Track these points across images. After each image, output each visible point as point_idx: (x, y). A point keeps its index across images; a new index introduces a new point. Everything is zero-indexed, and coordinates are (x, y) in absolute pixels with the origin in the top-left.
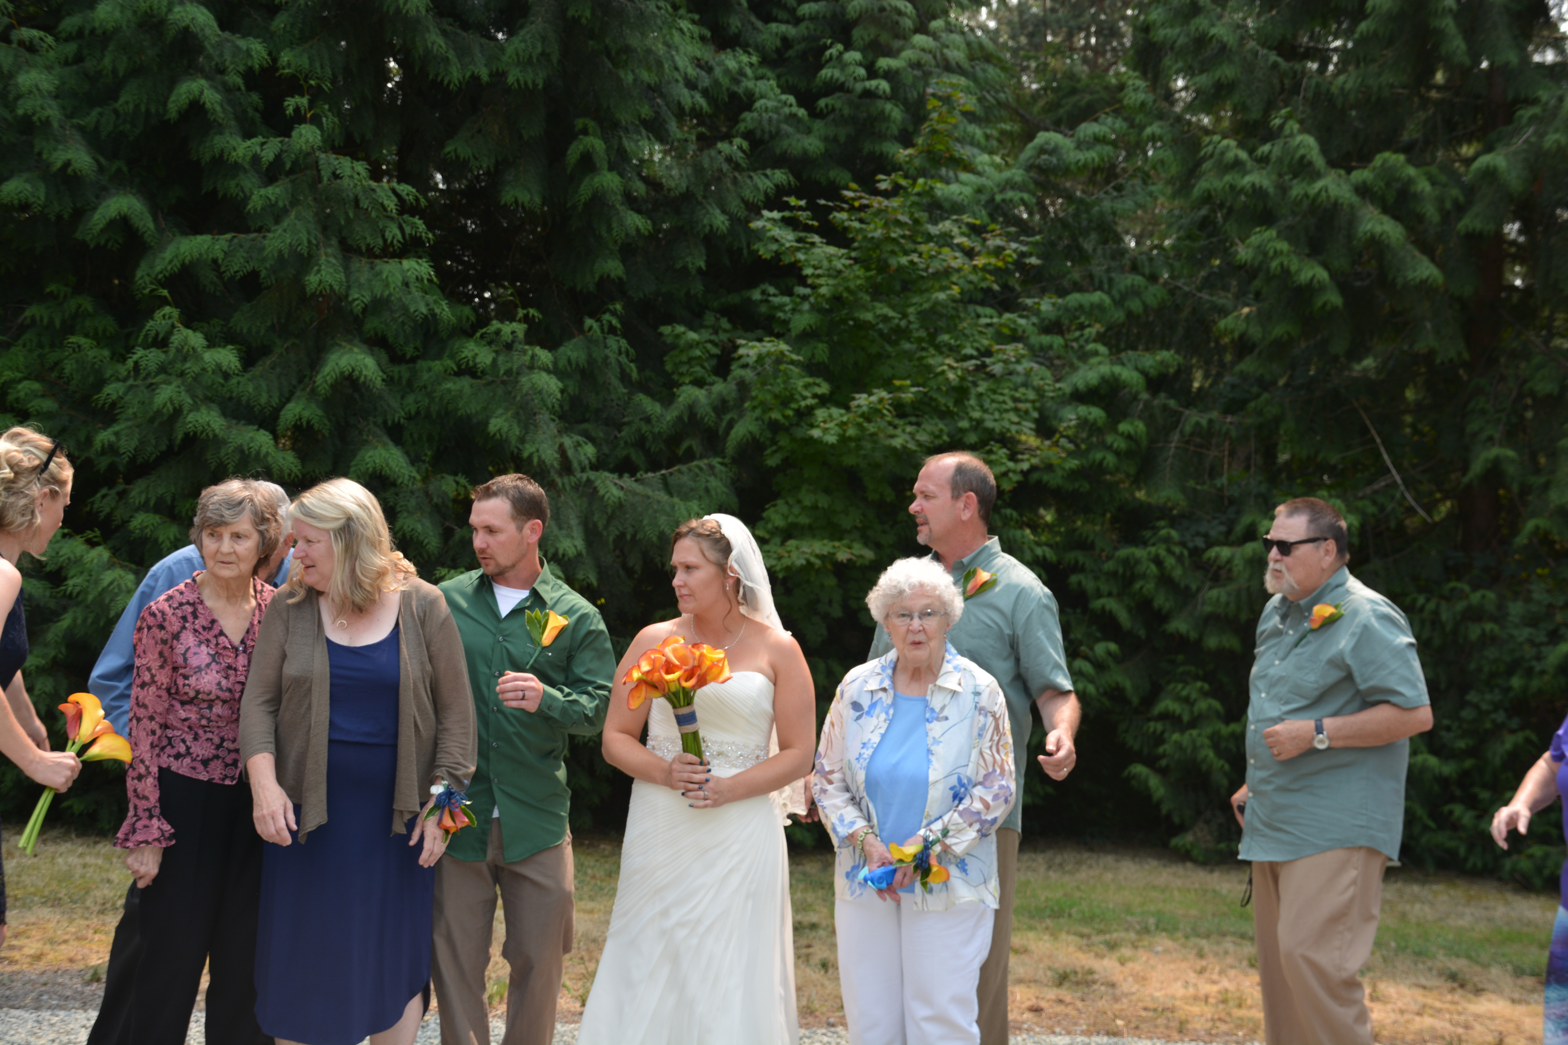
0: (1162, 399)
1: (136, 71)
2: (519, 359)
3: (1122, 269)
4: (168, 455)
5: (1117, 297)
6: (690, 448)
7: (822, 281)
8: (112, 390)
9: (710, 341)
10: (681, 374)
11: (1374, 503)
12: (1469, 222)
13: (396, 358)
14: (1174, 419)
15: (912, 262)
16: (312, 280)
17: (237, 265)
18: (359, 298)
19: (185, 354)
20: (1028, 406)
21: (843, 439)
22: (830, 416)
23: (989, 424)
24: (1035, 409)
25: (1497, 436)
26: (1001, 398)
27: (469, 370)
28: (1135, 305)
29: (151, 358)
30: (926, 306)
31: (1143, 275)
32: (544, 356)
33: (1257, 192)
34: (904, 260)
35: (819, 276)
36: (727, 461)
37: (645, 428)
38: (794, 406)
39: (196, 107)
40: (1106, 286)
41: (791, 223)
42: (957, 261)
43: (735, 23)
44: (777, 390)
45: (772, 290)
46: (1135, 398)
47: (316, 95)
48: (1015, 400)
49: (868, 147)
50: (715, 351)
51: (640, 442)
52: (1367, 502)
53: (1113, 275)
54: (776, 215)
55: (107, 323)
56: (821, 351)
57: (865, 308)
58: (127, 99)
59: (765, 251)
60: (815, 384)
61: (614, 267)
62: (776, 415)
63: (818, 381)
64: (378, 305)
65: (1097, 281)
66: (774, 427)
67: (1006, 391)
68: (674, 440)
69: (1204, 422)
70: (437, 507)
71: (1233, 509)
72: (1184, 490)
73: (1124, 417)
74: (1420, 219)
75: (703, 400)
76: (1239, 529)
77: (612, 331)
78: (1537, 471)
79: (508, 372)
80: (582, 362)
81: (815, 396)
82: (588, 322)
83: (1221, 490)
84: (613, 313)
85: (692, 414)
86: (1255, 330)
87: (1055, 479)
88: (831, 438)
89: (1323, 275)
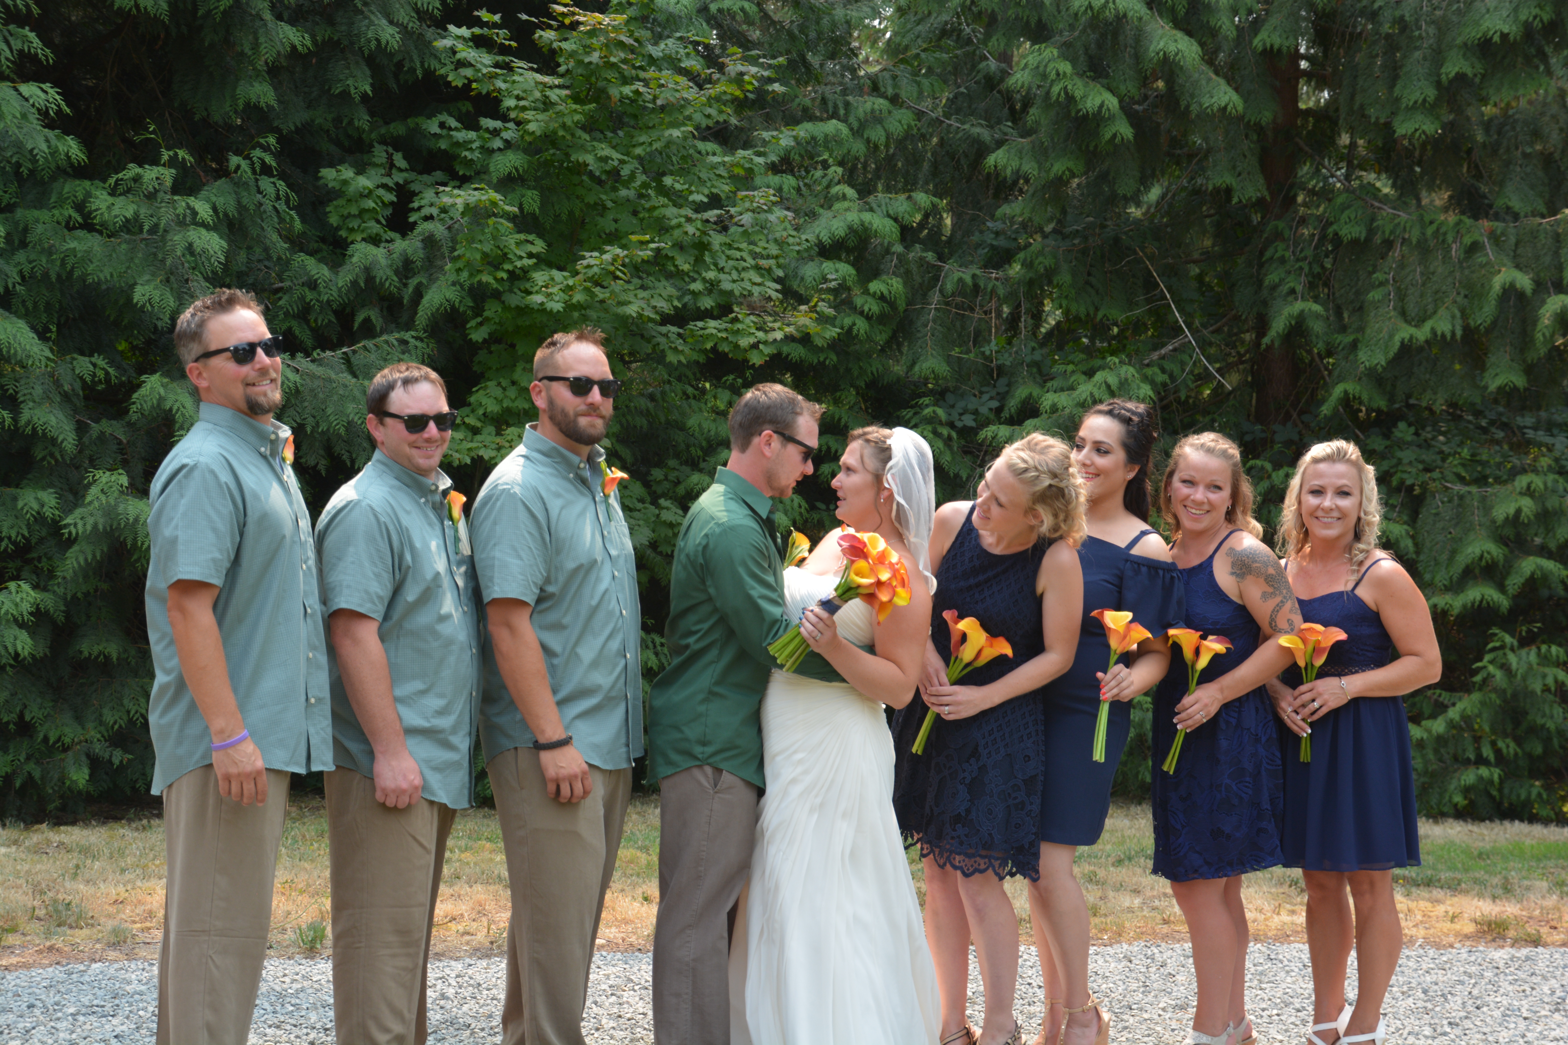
0: (917, 252)
2: (165, 213)
3: (860, 90)
5: (855, 125)
6: (367, 320)
7: (529, 115)
9: (384, 186)
10: (352, 230)
11: (1163, 371)
12: (1266, 38)
14: (935, 276)
15: (637, 92)
20: (772, 262)
21: (570, 306)
22: (552, 279)
23: (726, 286)
24: (779, 266)
25: (1299, 288)
26: (738, 254)
28: (877, 134)
30: (657, 145)
31: (886, 98)
32: (201, 209)
34: (627, 90)
35: (524, 109)
36: (421, 334)
37: (310, 296)
38: (507, 267)
40: (842, 112)
41: (484, 42)
44: (487, 248)
45: (453, 123)
46: (888, 251)
48: (755, 255)
50: (390, 197)
52: (1156, 370)
53: (850, 98)
54: (464, 32)
56: (532, 199)
57: (583, 148)
59: (455, 77)
60: (527, 241)
61: (262, 93)
62: (486, 278)
63: (531, 237)
65: (830, 105)
66: (483, 293)
67: (744, 246)
68: (346, 312)
69: (968, 279)
70: (66, 397)
71: (1003, 381)
72: (949, 359)
73: (876, 274)
74: (1214, 33)
75: (383, 262)
76: (1013, 404)
77: (266, 170)
78: (1343, 329)
79: (154, 230)
80: (232, 211)
81: (531, 255)
82: (234, 160)
83: (989, 359)
84: (266, 148)
85: (370, 279)
86: (1029, 167)
87: (797, 352)
88: (556, 306)
89: (1112, 102)
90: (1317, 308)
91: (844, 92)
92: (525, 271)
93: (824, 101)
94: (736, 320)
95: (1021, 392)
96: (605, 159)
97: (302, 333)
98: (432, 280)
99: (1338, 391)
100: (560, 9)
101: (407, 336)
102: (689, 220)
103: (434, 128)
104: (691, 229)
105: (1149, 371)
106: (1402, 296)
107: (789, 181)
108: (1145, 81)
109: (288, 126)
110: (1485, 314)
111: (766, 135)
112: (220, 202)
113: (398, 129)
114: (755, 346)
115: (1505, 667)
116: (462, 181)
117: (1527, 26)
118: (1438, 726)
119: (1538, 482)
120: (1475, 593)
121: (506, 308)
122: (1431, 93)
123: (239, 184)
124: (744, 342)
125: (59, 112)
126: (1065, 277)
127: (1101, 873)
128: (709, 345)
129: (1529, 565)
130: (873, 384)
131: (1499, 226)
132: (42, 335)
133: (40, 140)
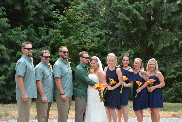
0: (107, 36)
2: (20, 33)
5: (100, 22)
6: (44, 45)
9: (46, 29)
10: (42, 34)
11: (136, 50)
12: (147, 12)
14: (109, 39)
15: (74, 18)
21: (67, 43)
22: (65, 40)
23: (85, 41)
24: (91, 38)
25: (151, 40)
28: (102, 23)
30: (77, 24)
31: (103, 19)
32: (25, 32)
33: (120, 8)
35: (61, 20)
36: (50, 46)
37: (37, 42)
38: (60, 38)
40: (98, 20)
42: (80, 18)
44: (57, 36)
45: (53, 22)
46: (104, 36)
49: (66, 1)
50: (46, 31)
54: (55, 12)
56: (62, 31)
57: (68, 25)
59: (54, 17)
61: (32, 19)
62: (57, 40)
63: (62, 35)
67: (87, 36)
70: (9, 54)
71: (117, 51)
72: (111, 49)
73: (102, 39)
74: (141, 11)
75: (45, 38)
76: (118, 54)
77: (32, 28)
78: (157, 45)
79: (19, 35)
80: (28, 32)
81: (62, 37)
82: (28, 27)
83: (115, 49)
84: (32, 25)
85: (44, 40)
86: (120, 27)
87: (93, 48)
88: (65, 43)
89: (129, 19)
90: (153, 43)
91: (99, 18)
92: (62, 39)
93: (96, 19)
94: (86, 44)
95: (119, 53)
96: (71, 26)
97: (36, 46)
98: (51, 40)
99: (156, 52)
100: (66, 9)
101: (48, 47)
102: (80, 33)
103: (51, 23)
104: (81, 34)
105: (134, 50)
106: (163, 41)
107: (92, 28)
108: (133, 17)
109: (34, 23)
110: (173, 43)
111: (89, 23)
112: (27, 31)
113: (47, 23)
114: (88, 47)
115: (176, 85)
116: (54, 29)
117: (177, 10)
118: (168, 92)
119: (179, 63)
120: (172, 76)
121: (59, 43)
122: (166, 18)
123: (29, 29)
124: (87, 47)
125: (8, 21)
126: (124, 39)
127: (128, 109)
128: (83, 47)
129: (178, 73)
130: (102, 52)
131: (174, 33)
132: (6, 47)
133: (6, 25)
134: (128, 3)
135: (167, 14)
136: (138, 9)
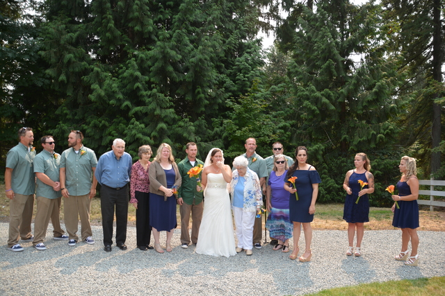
1: (129, 83)
2: (188, 124)
4: (134, 141)
5: (286, 112)
8: (126, 132)
10: (215, 126)
12: (339, 100)
13: (169, 125)
14: (295, 131)
15: (251, 107)
16: (156, 113)
17: (144, 111)
18: (163, 115)
19: (136, 125)
20: (271, 130)
21: (241, 135)
22: (239, 132)
23: (265, 133)
25: (345, 133)
27: (180, 126)
29: (131, 126)
30: (254, 114)
31: (290, 108)
32: (192, 124)
33: (307, 95)
35: (236, 109)
36: (222, 140)
37: (209, 135)
38: (233, 130)
39: (138, 87)
41: (232, 101)
42: (259, 106)
43: (222, 70)
44: (230, 128)
45: (229, 112)
47: (156, 84)
48: (269, 129)
49: (244, 89)
50: (220, 122)
51: (208, 137)
53: (285, 108)
54: (229, 100)
55: (125, 121)
57: (244, 114)
58: (128, 87)
59: (227, 106)
61: (203, 109)
62: (230, 132)
63: (237, 126)
64: (166, 116)
65: (282, 109)
66: (230, 134)
67: (268, 127)
68: (214, 137)
69: (300, 132)
73: (287, 131)
74: (332, 99)
77: (203, 119)
78: (351, 139)
79: (186, 126)
80: (197, 124)
82: (199, 118)
84: (203, 116)
85: (217, 132)
89: (316, 108)
90: (348, 136)
96: (247, 116)
98: (224, 132)
99: (350, 147)
100: (241, 96)
106: (359, 135)
111: (271, 112)
113: (222, 113)
117: (374, 99)
122: (362, 108)
123: (200, 121)
125: (175, 112)
126: (314, 132)
131: (372, 125)
133: (172, 116)
134: (315, 90)
135: (362, 103)
136: (328, 97)
